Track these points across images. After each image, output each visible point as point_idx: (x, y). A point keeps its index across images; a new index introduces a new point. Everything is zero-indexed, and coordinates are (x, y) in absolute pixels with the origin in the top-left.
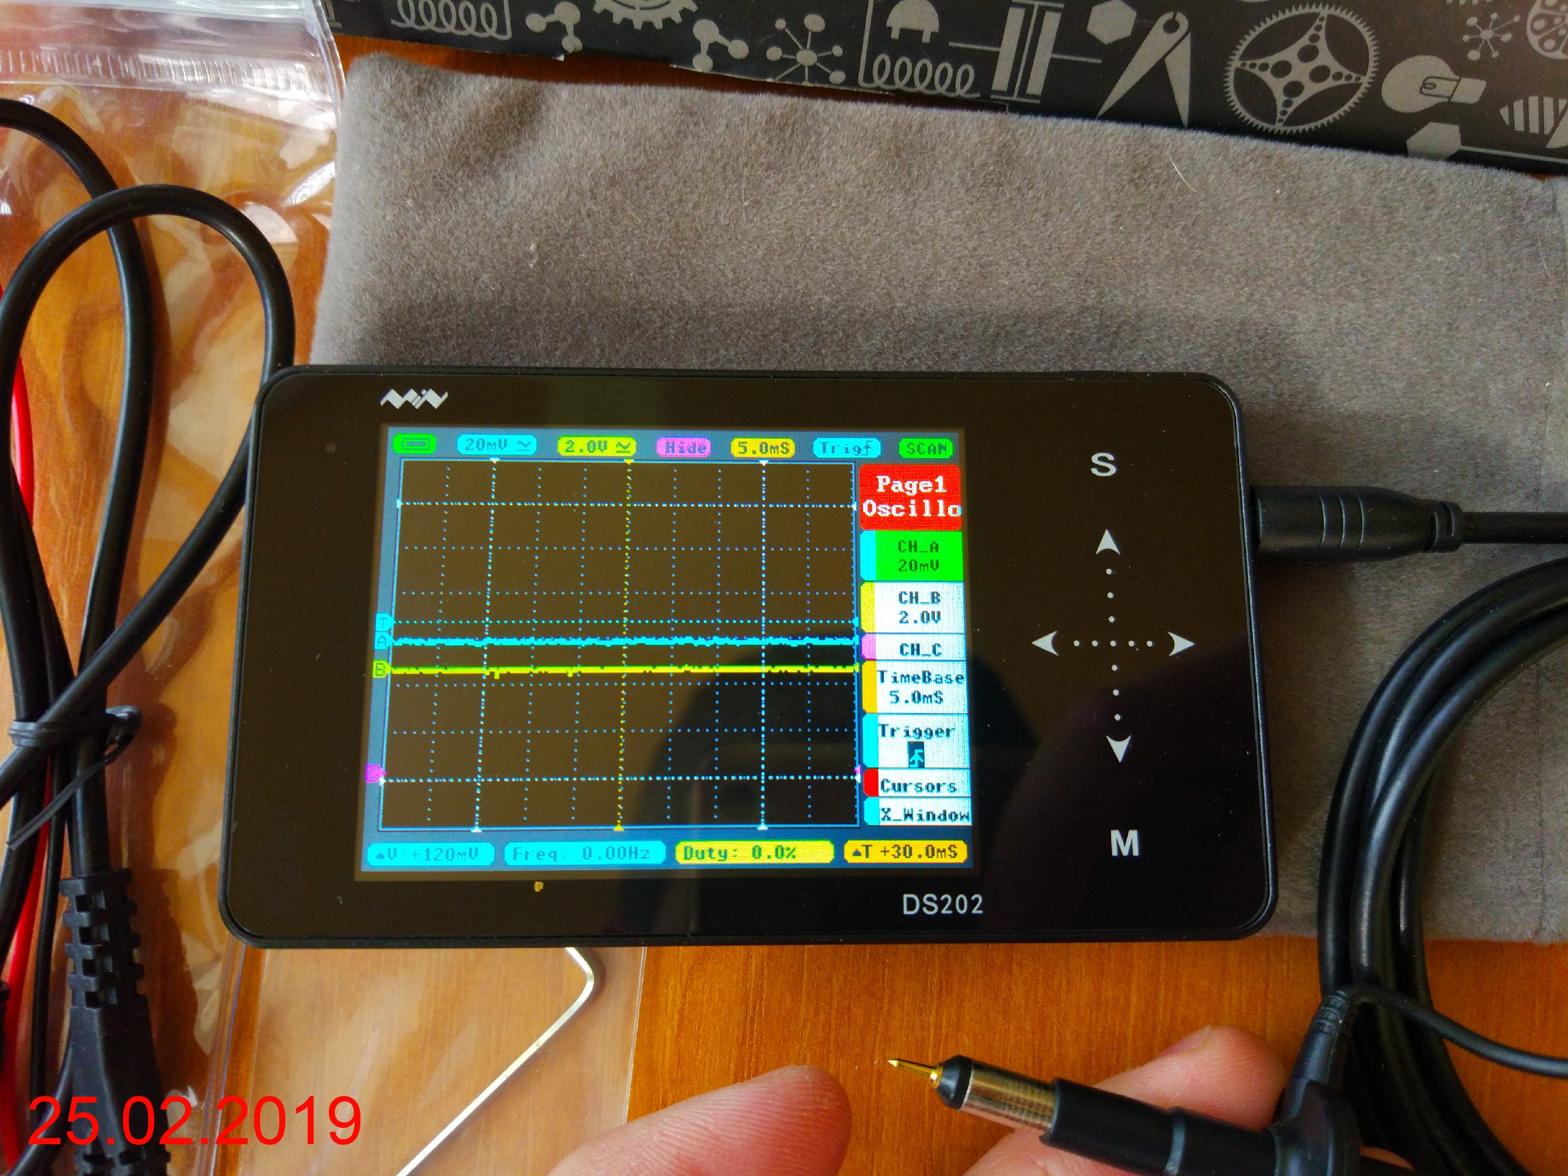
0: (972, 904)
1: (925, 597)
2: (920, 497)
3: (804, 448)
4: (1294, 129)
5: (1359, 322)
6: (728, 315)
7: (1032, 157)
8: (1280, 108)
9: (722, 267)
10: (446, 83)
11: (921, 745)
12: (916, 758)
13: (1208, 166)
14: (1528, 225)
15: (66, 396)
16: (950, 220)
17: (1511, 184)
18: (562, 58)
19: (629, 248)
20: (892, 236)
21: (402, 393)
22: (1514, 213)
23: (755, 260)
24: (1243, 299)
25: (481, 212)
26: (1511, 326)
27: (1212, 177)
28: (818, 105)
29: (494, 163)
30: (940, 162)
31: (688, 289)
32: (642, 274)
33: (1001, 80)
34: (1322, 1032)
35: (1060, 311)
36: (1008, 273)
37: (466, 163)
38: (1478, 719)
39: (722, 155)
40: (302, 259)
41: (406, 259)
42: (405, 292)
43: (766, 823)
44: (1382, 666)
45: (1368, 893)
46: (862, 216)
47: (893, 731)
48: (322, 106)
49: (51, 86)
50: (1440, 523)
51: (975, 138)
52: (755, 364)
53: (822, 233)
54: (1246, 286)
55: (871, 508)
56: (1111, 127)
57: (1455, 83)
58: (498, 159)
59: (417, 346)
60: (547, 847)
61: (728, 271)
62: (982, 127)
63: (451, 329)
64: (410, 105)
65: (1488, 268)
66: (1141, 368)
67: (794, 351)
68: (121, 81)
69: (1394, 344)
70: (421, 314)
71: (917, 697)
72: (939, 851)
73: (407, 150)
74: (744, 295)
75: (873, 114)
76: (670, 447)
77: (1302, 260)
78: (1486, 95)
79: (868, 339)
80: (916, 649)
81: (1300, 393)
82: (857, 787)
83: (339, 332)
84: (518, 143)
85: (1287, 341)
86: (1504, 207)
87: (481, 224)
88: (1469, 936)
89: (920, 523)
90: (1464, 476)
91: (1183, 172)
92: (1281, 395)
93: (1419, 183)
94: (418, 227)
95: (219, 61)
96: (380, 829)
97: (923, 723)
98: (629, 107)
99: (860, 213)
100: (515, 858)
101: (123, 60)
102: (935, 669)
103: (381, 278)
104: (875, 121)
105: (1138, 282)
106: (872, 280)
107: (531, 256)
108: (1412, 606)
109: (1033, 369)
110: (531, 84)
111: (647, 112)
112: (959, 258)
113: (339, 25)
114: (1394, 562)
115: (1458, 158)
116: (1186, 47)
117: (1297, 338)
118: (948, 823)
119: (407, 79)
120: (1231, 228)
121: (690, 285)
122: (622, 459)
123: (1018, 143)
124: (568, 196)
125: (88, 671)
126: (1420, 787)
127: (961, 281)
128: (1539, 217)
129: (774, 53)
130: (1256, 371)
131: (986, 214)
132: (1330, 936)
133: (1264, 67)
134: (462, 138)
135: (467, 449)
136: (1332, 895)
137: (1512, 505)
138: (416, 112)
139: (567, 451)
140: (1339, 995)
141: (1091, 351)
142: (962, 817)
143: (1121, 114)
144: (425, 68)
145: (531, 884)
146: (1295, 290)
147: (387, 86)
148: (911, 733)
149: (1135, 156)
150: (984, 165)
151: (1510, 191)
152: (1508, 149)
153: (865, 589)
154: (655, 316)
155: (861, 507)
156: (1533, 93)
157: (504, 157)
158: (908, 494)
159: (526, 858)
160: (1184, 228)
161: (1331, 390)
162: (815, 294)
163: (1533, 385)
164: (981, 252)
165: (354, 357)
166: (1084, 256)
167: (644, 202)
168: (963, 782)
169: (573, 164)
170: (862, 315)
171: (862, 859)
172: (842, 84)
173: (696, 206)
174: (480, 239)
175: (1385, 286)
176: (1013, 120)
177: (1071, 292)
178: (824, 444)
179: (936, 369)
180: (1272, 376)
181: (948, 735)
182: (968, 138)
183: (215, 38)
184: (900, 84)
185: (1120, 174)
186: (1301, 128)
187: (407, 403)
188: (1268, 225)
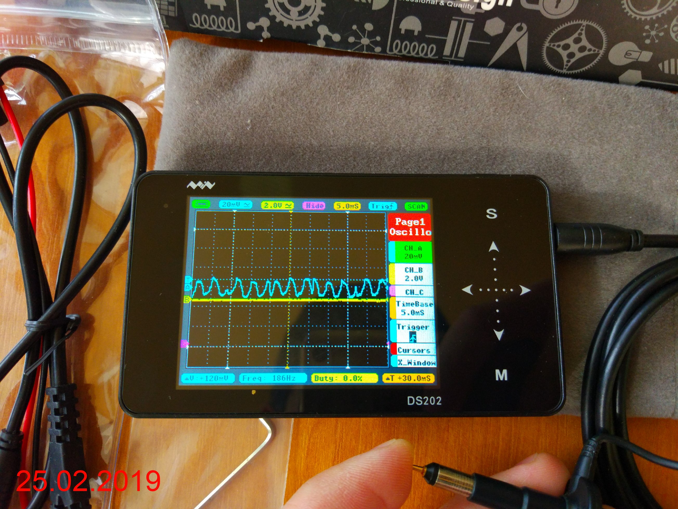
0: (437, 401)
1: (416, 269)
2: (414, 227)
3: (365, 206)
4: (571, 72)
5: (598, 154)
6: (330, 150)
7: (459, 84)
8: (565, 63)
9: (328, 130)
10: (212, 51)
11: (415, 333)
12: (413, 338)
13: (534, 88)
14: (669, 113)
15: (49, 182)
16: (425, 110)
17: (662, 96)
18: (262, 41)
19: (289, 122)
20: (400, 117)
21: (196, 183)
22: (663, 108)
23: (342, 127)
24: (549, 144)
25: (227, 107)
26: (662, 156)
27: (535, 93)
28: (369, 61)
29: (233, 86)
30: (420, 86)
31: (314, 139)
32: (295, 133)
33: (447, 51)
34: (586, 456)
35: (471, 149)
36: (449, 133)
37: (221, 85)
38: (649, 323)
39: (329, 83)
40: (149, 125)
41: (195, 126)
42: (195, 140)
43: (350, 366)
44: (608, 300)
45: (603, 396)
46: (387, 108)
47: (403, 327)
48: (160, 60)
49: (43, 50)
50: (634, 239)
51: (435, 76)
52: (342, 171)
53: (370, 115)
54: (550, 138)
55: (394, 232)
56: (493, 71)
57: (639, 53)
58: (234, 84)
59: (200, 163)
60: (257, 375)
61: (331, 131)
62: (438, 70)
63: (214, 156)
64: (197, 60)
65: (652, 131)
66: (505, 173)
67: (358, 165)
68: (74, 48)
69: (613, 163)
70: (202, 149)
71: (413, 312)
72: (423, 378)
73: (196, 80)
74: (337, 141)
75: (392, 65)
76: (308, 206)
77: (573, 128)
78: (653, 58)
79: (389, 160)
80: (412, 292)
81: (573, 184)
82: (388, 351)
83: (167, 157)
84: (243, 77)
85: (567, 162)
86: (659, 105)
87: (227, 111)
88: (645, 416)
89: (414, 238)
90: (642, 219)
91: (523, 90)
92: (565, 185)
93: (623, 95)
94: (201, 112)
95: (116, 41)
96: (187, 367)
97: (416, 324)
98: (289, 62)
99: (386, 107)
100: (243, 380)
101: (75, 40)
102: (421, 300)
103: (185, 134)
104: (393, 68)
105: (504, 137)
106: (391, 135)
107: (248, 125)
108: (621, 275)
109: (459, 173)
110: (248, 52)
111: (297, 64)
112: (428, 126)
113: (167, 26)
114: (613, 256)
115: (640, 84)
116: (526, 38)
117: (571, 160)
118: (427, 366)
119: (196, 49)
120: (543, 114)
121: (315, 138)
122: (288, 210)
123: (453, 77)
124: (264, 100)
125: (59, 299)
126: (625, 351)
127: (429, 136)
128: (674, 110)
129: (351, 39)
130: (554, 175)
131: (440, 108)
132: (586, 414)
133: (559, 46)
134: (219, 75)
135: (223, 206)
136: (587, 397)
137: (663, 231)
138: (200, 64)
139: (265, 207)
140: (593, 440)
141: (484, 165)
142: (432, 364)
143: (498, 65)
144: (202, 45)
145: (251, 391)
146: (571, 140)
147: (187, 52)
148: (411, 328)
149: (503, 84)
150: (439, 87)
151: (662, 99)
152: (662, 81)
153: (390, 266)
154: (300, 151)
155: (389, 231)
156: (671, 58)
157: (236, 83)
158: (409, 226)
159: (248, 380)
160: (524, 114)
161: (586, 183)
162: (367, 141)
163: (672, 181)
164: (438, 124)
165: (173, 167)
166: (481, 125)
167: (296, 102)
168: (432, 348)
169: (266, 86)
170: (387, 150)
171: (390, 381)
172: (379, 53)
173: (318, 104)
174: (227, 118)
175: (609, 138)
176: (451, 68)
177: (476, 140)
178: (373, 205)
179: (418, 173)
180: (561, 177)
181: (426, 328)
182: (432, 76)
183: (113, 31)
184: (404, 53)
185: (497, 91)
186: (574, 72)
187: (198, 187)
188: (559, 113)
